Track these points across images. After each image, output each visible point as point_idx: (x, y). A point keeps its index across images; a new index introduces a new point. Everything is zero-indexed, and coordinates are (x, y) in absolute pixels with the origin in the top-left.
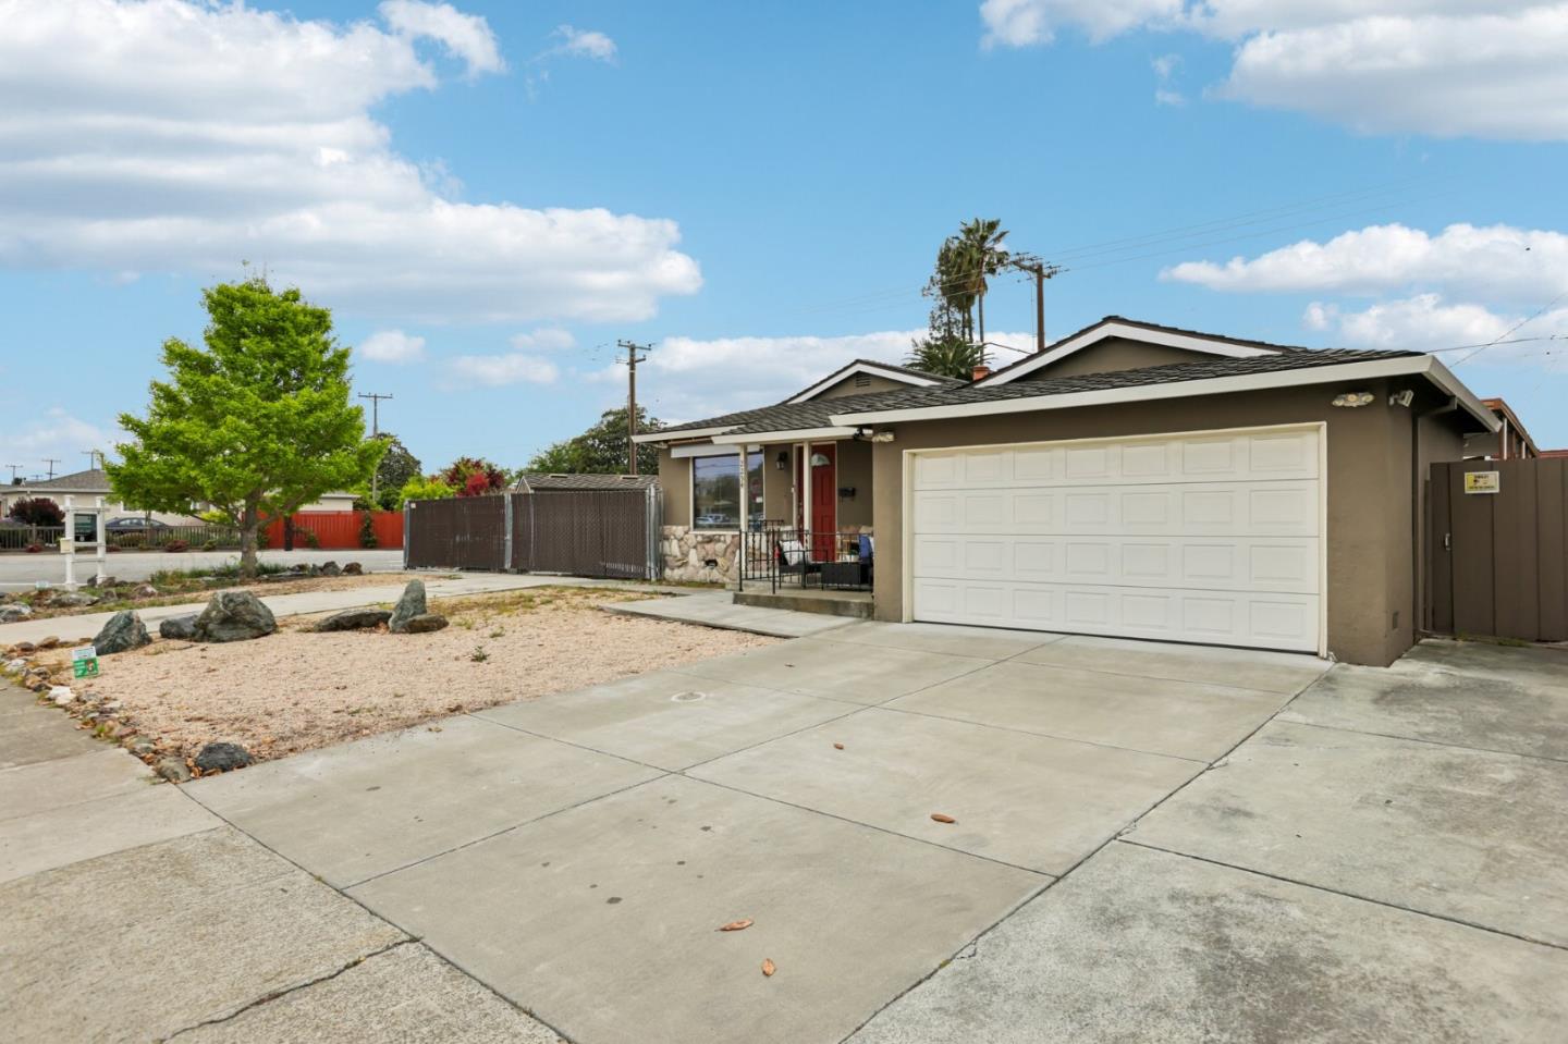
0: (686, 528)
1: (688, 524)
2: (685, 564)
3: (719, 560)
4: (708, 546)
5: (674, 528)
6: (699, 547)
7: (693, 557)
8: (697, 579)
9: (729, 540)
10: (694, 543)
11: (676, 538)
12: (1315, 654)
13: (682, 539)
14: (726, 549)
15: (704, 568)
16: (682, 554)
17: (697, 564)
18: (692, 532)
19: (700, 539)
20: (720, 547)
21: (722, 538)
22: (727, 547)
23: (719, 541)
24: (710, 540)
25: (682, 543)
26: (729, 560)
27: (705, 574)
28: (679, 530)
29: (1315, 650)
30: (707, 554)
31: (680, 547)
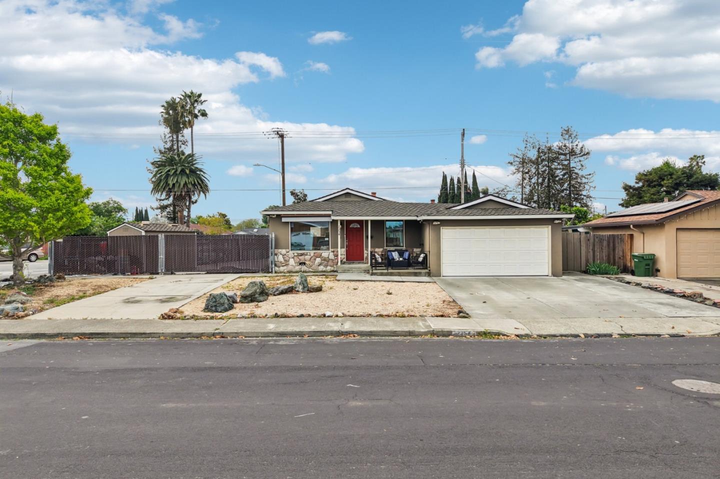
0: (288, 250)
1: (289, 249)
2: (287, 265)
3: (307, 262)
4: (300, 257)
5: (280, 250)
6: (295, 258)
7: (292, 262)
8: (294, 270)
9: (312, 255)
10: (293, 256)
11: (281, 254)
12: (548, 276)
13: (285, 255)
14: (311, 258)
15: (298, 265)
16: (286, 261)
17: (294, 265)
18: (291, 252)
19: (296, 254)
20: (308, 257)
21: (309, 254)
22: (312, 257)
23: (307, 255)
24: (302, 255)
25: (285, 256)
26: (312, 262)
27: (298, 268)
28: (284, 251)
29: (547, 275)
30: (300, 260)
31: (284, 258)
